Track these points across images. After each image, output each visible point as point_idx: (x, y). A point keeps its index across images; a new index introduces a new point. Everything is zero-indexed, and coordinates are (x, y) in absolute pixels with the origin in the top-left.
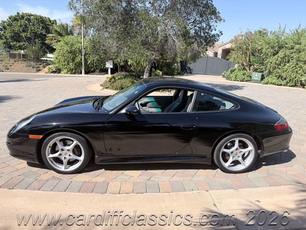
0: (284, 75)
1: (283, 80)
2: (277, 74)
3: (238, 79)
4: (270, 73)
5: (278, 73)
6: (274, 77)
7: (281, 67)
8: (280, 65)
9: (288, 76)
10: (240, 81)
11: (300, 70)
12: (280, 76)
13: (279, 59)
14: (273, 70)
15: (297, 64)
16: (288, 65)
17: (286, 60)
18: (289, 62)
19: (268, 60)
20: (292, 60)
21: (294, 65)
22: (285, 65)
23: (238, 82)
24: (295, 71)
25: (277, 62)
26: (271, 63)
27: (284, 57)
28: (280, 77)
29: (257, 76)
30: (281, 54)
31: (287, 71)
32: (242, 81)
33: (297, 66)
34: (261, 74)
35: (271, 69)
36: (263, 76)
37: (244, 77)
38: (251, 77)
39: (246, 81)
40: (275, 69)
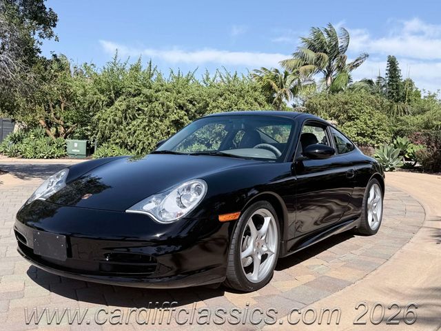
0: (129, 140)
1: (130, 150)
2: (117, 141)
3: (41, 155)
4: (105, 139)
5: (120, 138)
6: (114, 145)
7: (122, 127)
8: (121, 123)
9: (138, 142)
10: (45, 157)
11: (157, 130)
12: (123, 142)
13: (120, 114)
14: (111, 135)
15: (150, 122)
16: (135, 122)
17: (129, 115)
18: (134, 118)
19: (98, 114)
20: (139, 115)
21: (146, 124)
22: (128, 124)
23: (41, 160)
24: (149, 132)
25: (117, 119)
26: (106, 120)
27: (126, 110)
28: (124, 145)
29: (77, 146)
30: (120, 104)
31: (136, 134)
32: (51, 158)
33: (152, 125)
34: (85, 141)
35: (107, 132)
36: (88, 145)
37: (53, 150)
38: (66, 148)
39: (59, 157)
40: (113, 131)
